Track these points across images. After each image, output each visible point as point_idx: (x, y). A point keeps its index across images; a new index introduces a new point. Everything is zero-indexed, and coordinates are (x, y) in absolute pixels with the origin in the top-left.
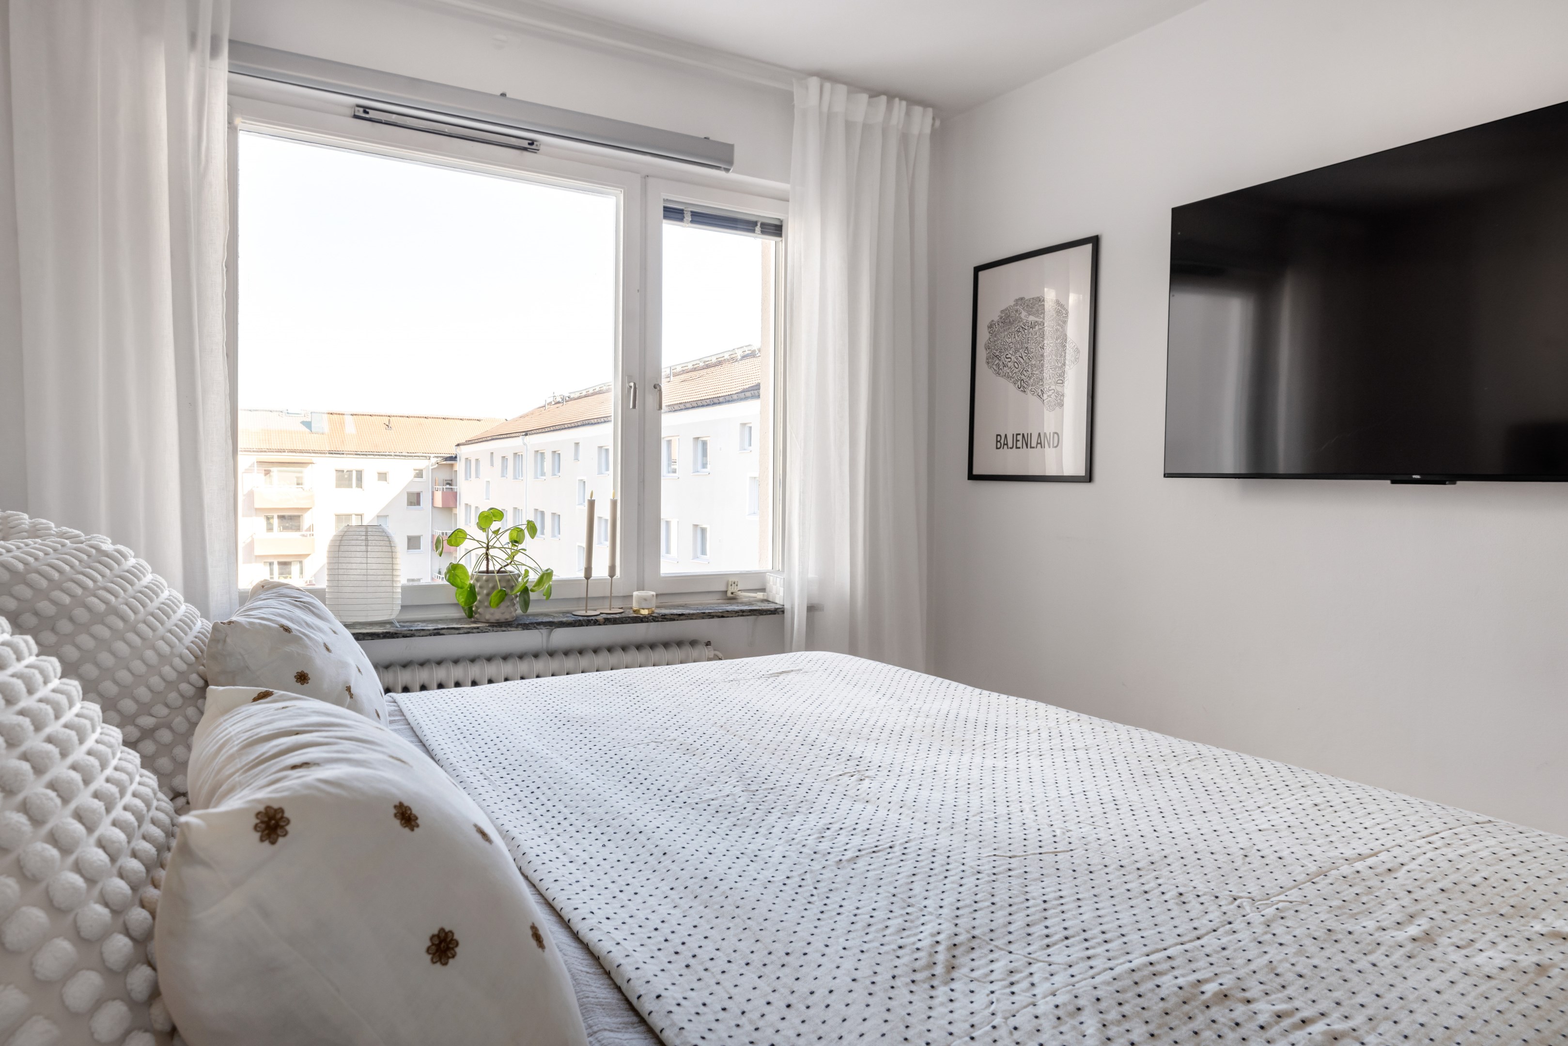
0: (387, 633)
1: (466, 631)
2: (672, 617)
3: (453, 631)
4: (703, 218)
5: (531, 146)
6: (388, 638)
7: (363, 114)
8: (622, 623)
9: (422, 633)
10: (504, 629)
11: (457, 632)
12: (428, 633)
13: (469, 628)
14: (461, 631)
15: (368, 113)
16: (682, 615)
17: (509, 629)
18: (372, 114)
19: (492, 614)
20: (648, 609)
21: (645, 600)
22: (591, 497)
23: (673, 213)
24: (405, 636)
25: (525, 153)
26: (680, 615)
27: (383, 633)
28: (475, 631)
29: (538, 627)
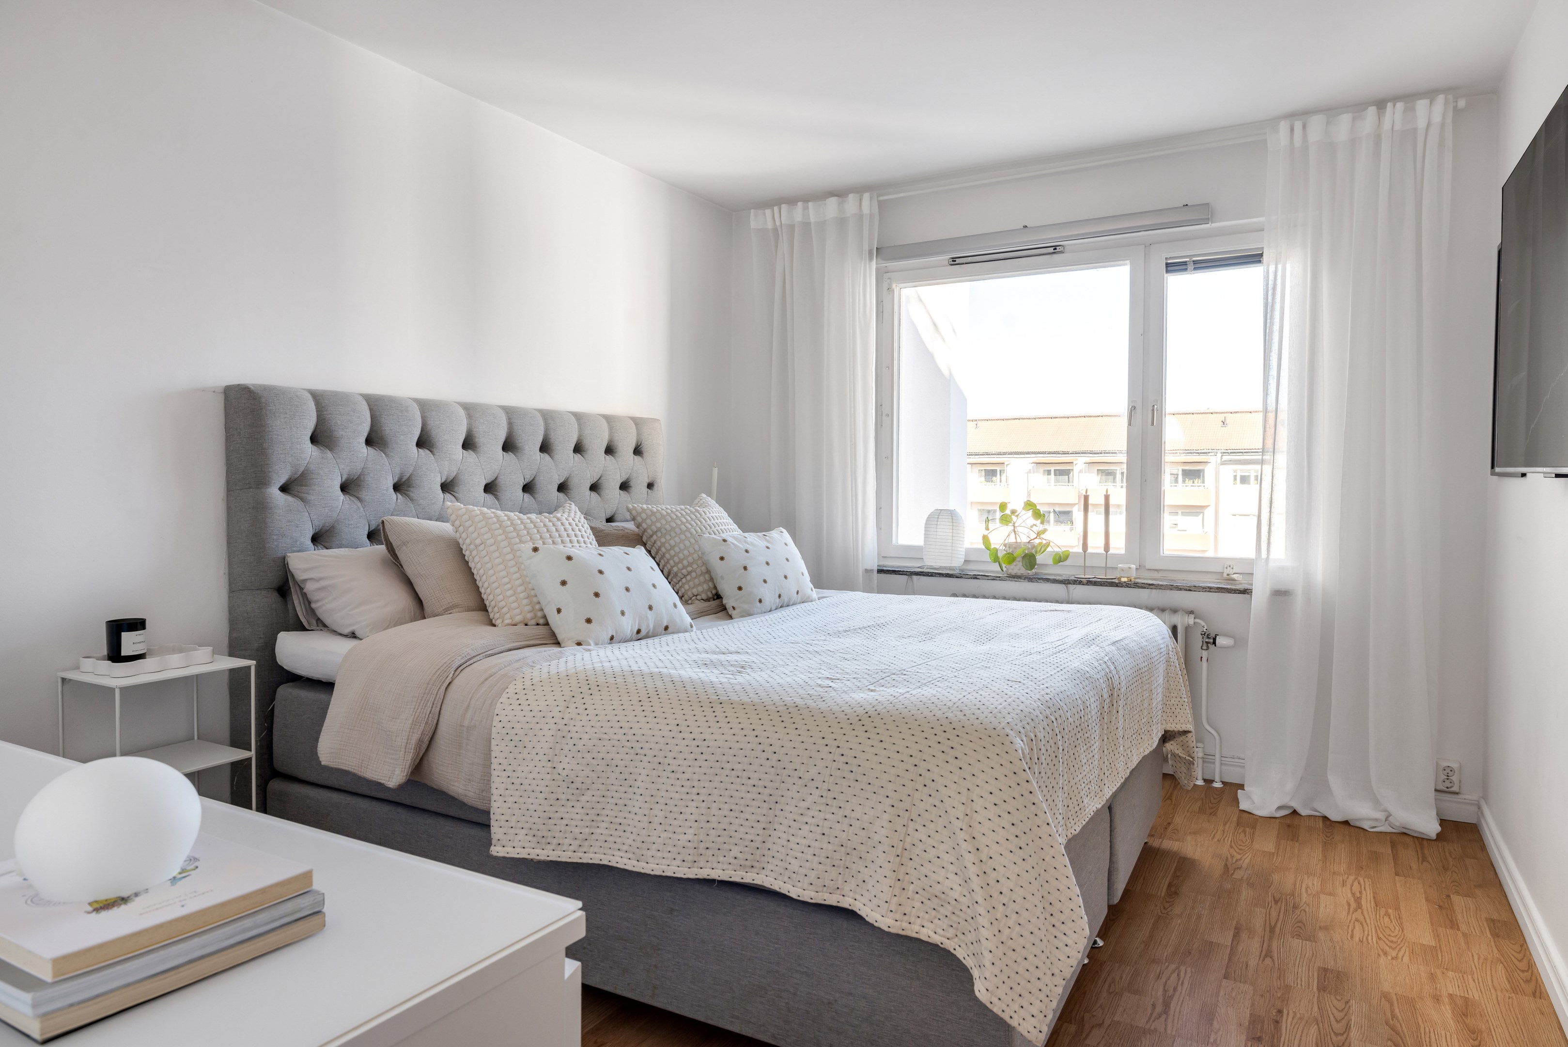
0: (948, 574)
1: (992, 578)
2: (1143, 585)
3: (985, 577)
4: (1201, 265)
5: (1056, 249)
6: (948, 577)
7: (954, 261)
8: (1101, 585)
9: (967, 576)
10: (1016, 580)
11: (987, 578)
12: (970, 576)
13: (994, 576)
14: (989, 578)
15: (955, 261)
16: (1152, 585)
17: (1020, 580)
18: (958, 261)
19: (1013, 570)
20: (1127, 577)
21: (1123, 570)
22: (1086, 493)
23: (1172, 267)
24: (957, 577)
25: (1055, 256)
26: (1150, 585)
27: (945, 574)
28: (998, 579)
29: (1039, 581)
